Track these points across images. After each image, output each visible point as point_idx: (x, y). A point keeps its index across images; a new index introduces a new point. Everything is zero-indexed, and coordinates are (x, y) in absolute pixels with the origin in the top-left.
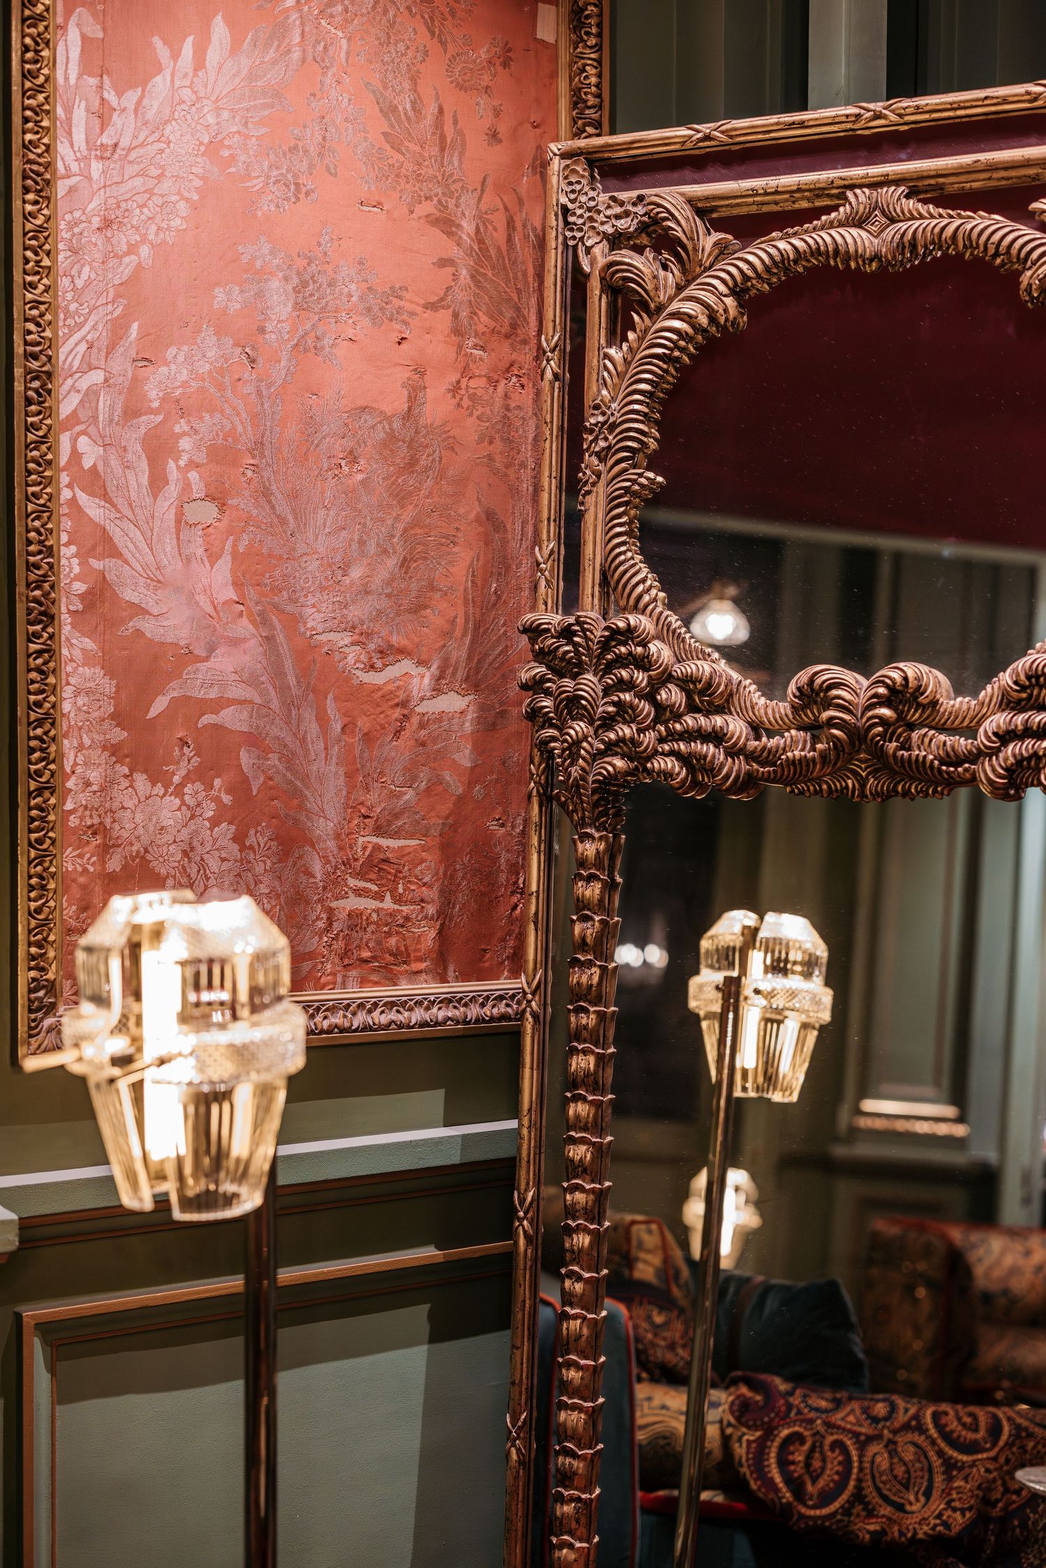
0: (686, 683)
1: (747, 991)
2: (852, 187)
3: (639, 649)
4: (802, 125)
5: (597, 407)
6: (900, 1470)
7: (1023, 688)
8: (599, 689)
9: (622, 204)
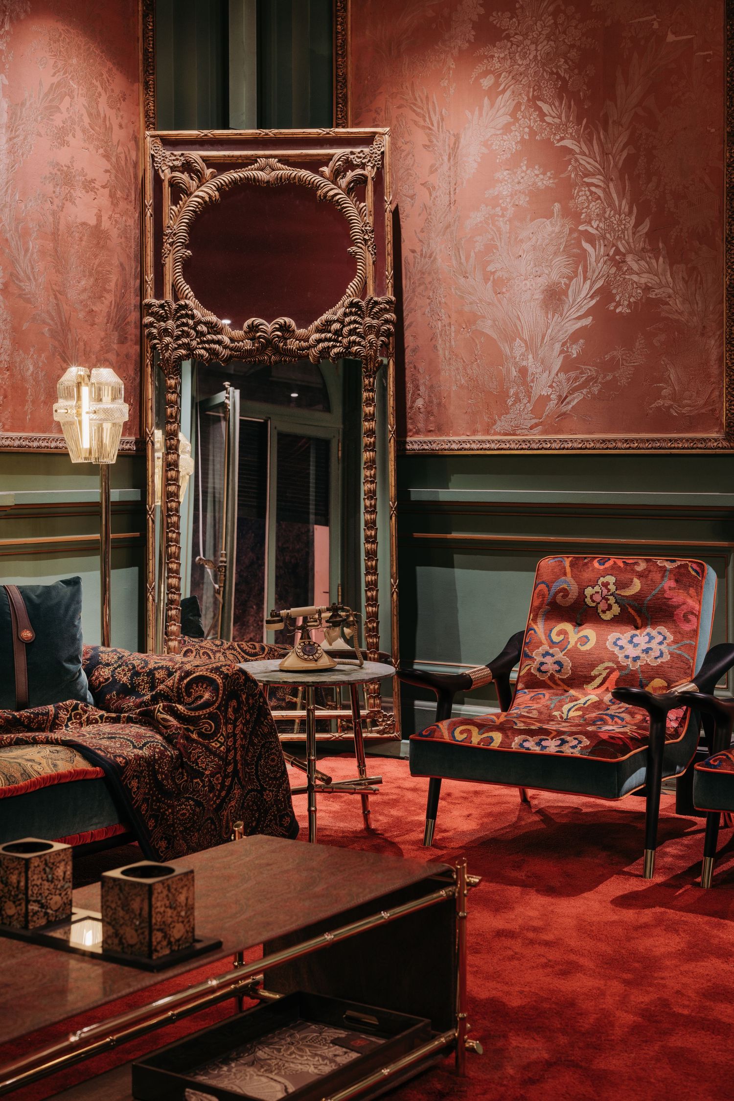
0: (207, 324)
2: (259, 157)
3: (190, 312)
4: (240, 134)
5: (168, 227)
7: (324, 325)
8: (175, 326)
9: (175, 156)
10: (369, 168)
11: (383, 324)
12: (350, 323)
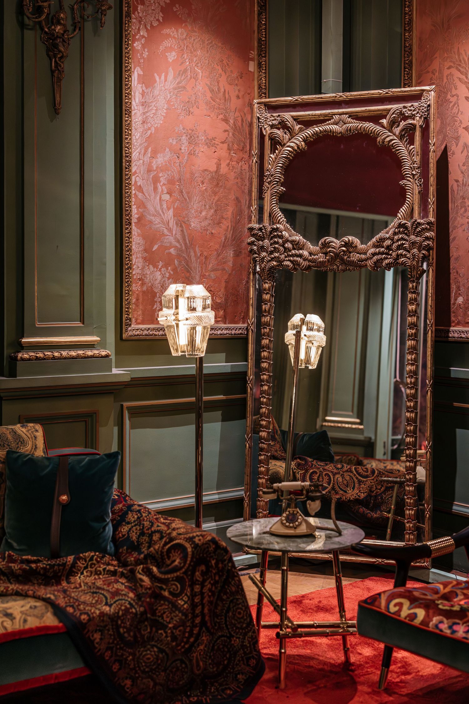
0: (292, 242)
1: (302, 335)
2: (334, 115)
3: (280, 233)
4: (321, 98)
5: (268, 170)
6: (345, 482)
7: (378, 242)
8: (269, 244)
9: (274, 117)
10: (418, 118)
11: (424, 241)
12: (398, 241)
